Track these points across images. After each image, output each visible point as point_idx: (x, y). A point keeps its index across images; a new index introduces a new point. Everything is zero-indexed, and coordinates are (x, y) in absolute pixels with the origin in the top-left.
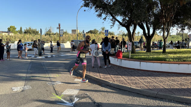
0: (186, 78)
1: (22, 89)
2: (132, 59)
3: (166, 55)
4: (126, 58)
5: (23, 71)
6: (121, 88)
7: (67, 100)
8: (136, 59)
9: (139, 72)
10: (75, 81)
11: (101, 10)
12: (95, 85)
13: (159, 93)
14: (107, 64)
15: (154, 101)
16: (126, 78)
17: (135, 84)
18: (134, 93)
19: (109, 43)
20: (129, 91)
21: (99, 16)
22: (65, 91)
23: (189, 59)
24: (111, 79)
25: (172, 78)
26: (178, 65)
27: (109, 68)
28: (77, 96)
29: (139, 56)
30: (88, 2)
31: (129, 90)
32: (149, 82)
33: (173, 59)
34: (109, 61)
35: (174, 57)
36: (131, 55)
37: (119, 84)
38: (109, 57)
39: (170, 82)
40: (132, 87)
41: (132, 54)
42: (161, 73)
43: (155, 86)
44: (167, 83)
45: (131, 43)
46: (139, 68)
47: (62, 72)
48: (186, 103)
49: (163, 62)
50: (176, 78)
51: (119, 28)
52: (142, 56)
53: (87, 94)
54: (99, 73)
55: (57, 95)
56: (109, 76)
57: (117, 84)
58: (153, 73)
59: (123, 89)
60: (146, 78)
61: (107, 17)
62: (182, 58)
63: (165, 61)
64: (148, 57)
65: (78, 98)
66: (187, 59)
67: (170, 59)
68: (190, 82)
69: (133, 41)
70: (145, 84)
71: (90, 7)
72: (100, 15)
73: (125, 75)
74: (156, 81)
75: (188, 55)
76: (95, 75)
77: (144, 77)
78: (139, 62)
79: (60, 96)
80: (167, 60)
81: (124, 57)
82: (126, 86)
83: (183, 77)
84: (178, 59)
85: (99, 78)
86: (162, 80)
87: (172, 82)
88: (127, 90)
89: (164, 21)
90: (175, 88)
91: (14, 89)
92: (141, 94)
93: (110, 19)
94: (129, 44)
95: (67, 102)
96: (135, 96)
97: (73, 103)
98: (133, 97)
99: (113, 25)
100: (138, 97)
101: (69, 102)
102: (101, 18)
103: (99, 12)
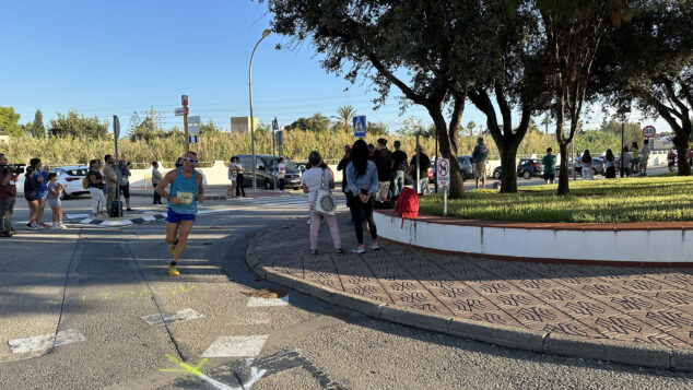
0: (641, 278)
1: (47, 343)
2: (453, 218)
3: (569, 200)
4: (430, 215)
5: (49, 275)
6: (418, 326)
7: (224, 379)
8: (467, 218)
9: (479, 263)
10: (249, 305)
11: (335, 45)
12: (322, 316)
13: (552, 335)
14: (364, 240)
15: (537, 365)
16: (434, 286)
17: (468, 308)
18: (464, 339)
19: (371, 164)
20: (448, 335)
21: (332, 67)
22: (212, 346)
23: (648, 213)
24: (380, 292)
25: (594, 281)
26: (613, 233)
27: (374, 254)
28: (258, 363)
29: (475, 206)
30: (288, 15)
31: (446, 330)
32: (515, 298)
33: (596, 213)
34: (373, 229)
35: (598, 206)
36: (449, 205)
37: (410, 310)
38: (370, 214)
39: (590, 294)
40: (458, 319)
41: (452, 201)
42: (557, 266)
43: (537, 310)
45: (447, 160)
46: (479, 251)
47: (197, 276)
48: (645, 367)
49: (562, 224)
50: (606, 281)
51: (403, 108)
52: (487, 205)
53: (296, 350)
54: (337, 272)
55: (184, 359)
56: (372, 282)
57: (403, 308)
58: (529, 265)
59: (425, 327)
60: (505, 283)
61: (358, 68)
62: (625, 210)
63: (568, 221)
64: (507, 209)
65: (262, 368)
66: (643, 213)
67: (587, 216)
68: (654, 291)
69: (453, 153)
70: (501, 305)
71: (297, 32)
72: (334, 64)
73: (430, 277)
74: (538, 295)
75: (647, 199)
76: (322, 279)
77: (499, 282)
78: (479, 228)
79: (195, 364)
80: (576, 217)
81: (423, 211)
82: (437, 315)
83: (633, 278)
84: (614, 215)
85: (338, 292)
86: (561, 288)
87: (595, 296)
88: (440, 330)
89: (558, 81)
90: (606, 316)
91: (16, 347)
92: (491, 344)
93: (369, 75)
94: (441, 165)
95: (223, 385)
96: (468, 350)
97: (245, 386)
98: (464, 353)
99: (383, 97)
100: (480, 355)
101: (229, 386)
102: (338, 75)
103: (330, 53)
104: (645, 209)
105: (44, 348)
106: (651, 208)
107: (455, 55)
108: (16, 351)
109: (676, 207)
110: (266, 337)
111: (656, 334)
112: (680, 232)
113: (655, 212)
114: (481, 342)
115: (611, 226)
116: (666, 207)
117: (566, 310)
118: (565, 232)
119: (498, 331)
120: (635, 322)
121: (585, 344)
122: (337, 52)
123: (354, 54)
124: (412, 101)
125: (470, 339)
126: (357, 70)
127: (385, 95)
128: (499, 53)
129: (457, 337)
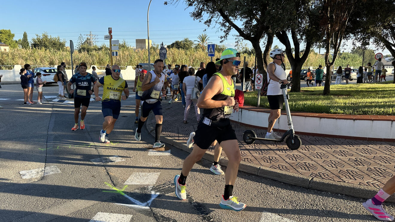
0: (366, 147)
1: (40, 173)
2: (263, 108)
3: (329, 99)
4: (250, 106)
7: (137, 197)
10: (149, 154)
13: (315, 179)
15: (305, 195)
16: (251, 147)
17: (269, 161)
20: (258, 176)
21: (197, 16)
22: (130, 178)
23: (373, 109)
25: (340, 148)
26: (352, 121)
28: (155, 188)
31: (256, 173)
32: (296, 156)
33: (343, 108)
35: (345, 104)
36: (261, 100)
39: (337, 155)
40: (263, 167)
41: (263, 97)
42: (320, 138)
43: (307, 164)
44: (331, 158)
45: (261, 75)
47: (120, 136)
49: (324, 114)
50: (346, 148)
51: (237, 42)
55: (115, 185)
59: (245, 171)
61: (212, 17)
62: (360, 107)
63: (328, 112)
64: (294, 103)
65: (157, 192)
66: (370, 110)
67: (339, 110)
68: (373, 155)
69: (265, 69)
70: (287, 160)
74: (308, 155)
75: (373, 100)
79: (121, 188)
80: (332, 111)
81: (246, 103)
82: (252, 165)
83: (362, 147)
84: (354, 110)
86: (321, 151)
87: (339, 157)
88: (253, 173)
89: (328, 29)
90: (345, 169)
91: (24, 175)
92: (281, 182)
93: (218, 22)
94: (258, 78)
95: (136, 201)
96: (268, 185)
97: (148, 202)
98: (266, 187)
99: (226, 35)
100: (274, 188)
101: (140, 201)
102: (200, 21)
103: (196, 7)
104: (371, 107)
105: (39, 176)
106: (376, 107)
107: (269, 13)
108: (24, 177)
109: (389, 106)
110: (159, 173)
111: (371, 181)
112: (391, 122)
113: (377, 109)
114: (276, 181)
115: (352, 117)
116: (384, 106)
117: (323, 164)
118: (325, 119)
119: (285, 175)
120: (361, 173)
121: (332, 185)
122: (200, 8)
123: (210, 10)
124: (243, 38)
125: (269, 179)
126: (211, 18)
127: (228, 34)
128: (295, 14)
129: (262, 177)
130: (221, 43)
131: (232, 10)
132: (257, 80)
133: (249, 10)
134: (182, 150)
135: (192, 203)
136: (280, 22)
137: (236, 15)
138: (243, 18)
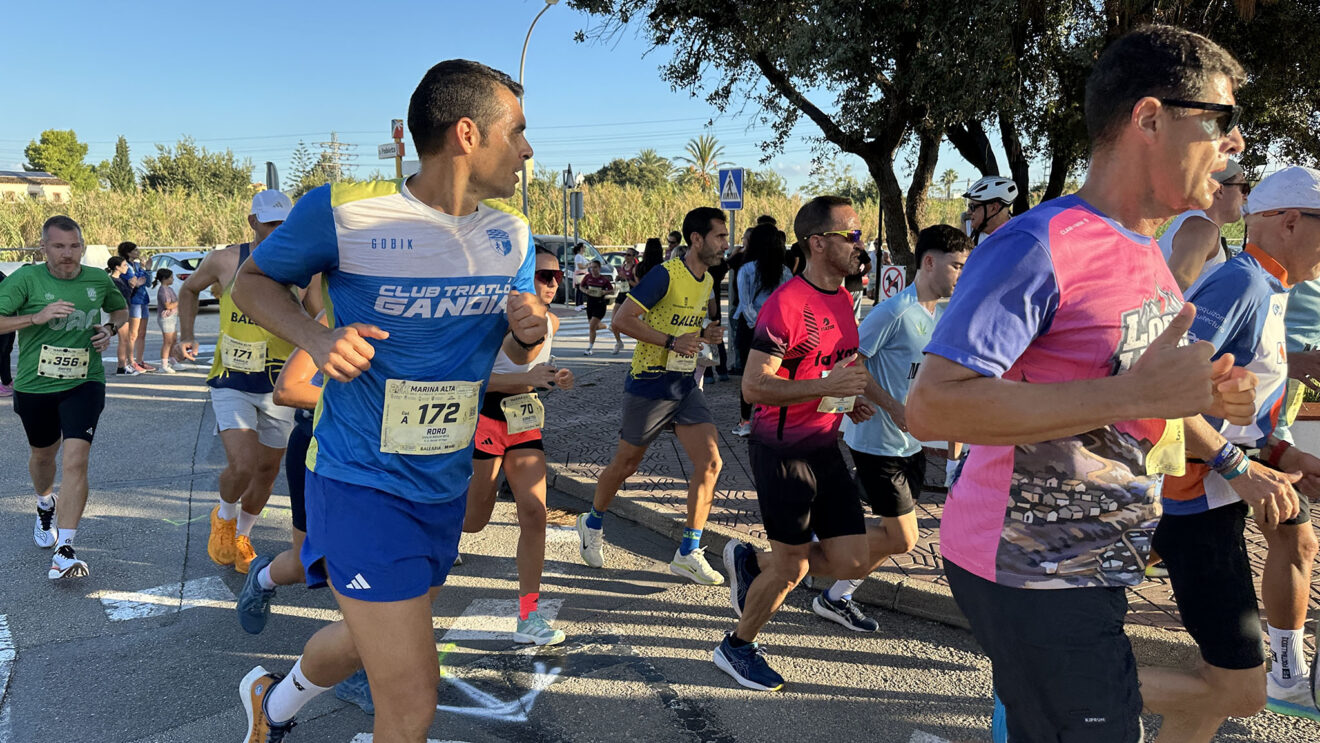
1: (168, 603)
7: (487, 685)
17: (931, 561)
18: (922, 619)
20: (893, 611)
21: (682, 78)
22: (462, 618)
28: (547, 654)
31: (888, 602)
40: (912, 583)
45: (901, 268)
51: (817, 160)
61: (733, 81)
65: (554, 665)
72: (687, 73)
76: (659, 494)
88: (880, 601)
91: (113, 607)
93: (754, 94)
94: (889, 278)
95: (484, 694)
96: (930, 642)
97: (524, 699)
98: (922, 648)
99: (781, 137)
100: (951, 653)
101: (497, 697)
102: (694, 94)
103: (679, 48)
105: (164, 612)
107: (924, 64)
108: (114, 615)
110: (559, 602)
114: (954, 627)
122: (692, 50)
123: (727, 55)
124: (837, 146)
125: (934, 621)
126: (730, 84)
127: (785, 133)
128: (1011, 63)
129: (909, 615)
130: (763, 165)
131: (800, 57)
132: (887, 287)
133: (856, 53)
134: (635, 523)
135: (671, 705)
136: (961, 92)
137: (812, 72)
138: (835, 79)
